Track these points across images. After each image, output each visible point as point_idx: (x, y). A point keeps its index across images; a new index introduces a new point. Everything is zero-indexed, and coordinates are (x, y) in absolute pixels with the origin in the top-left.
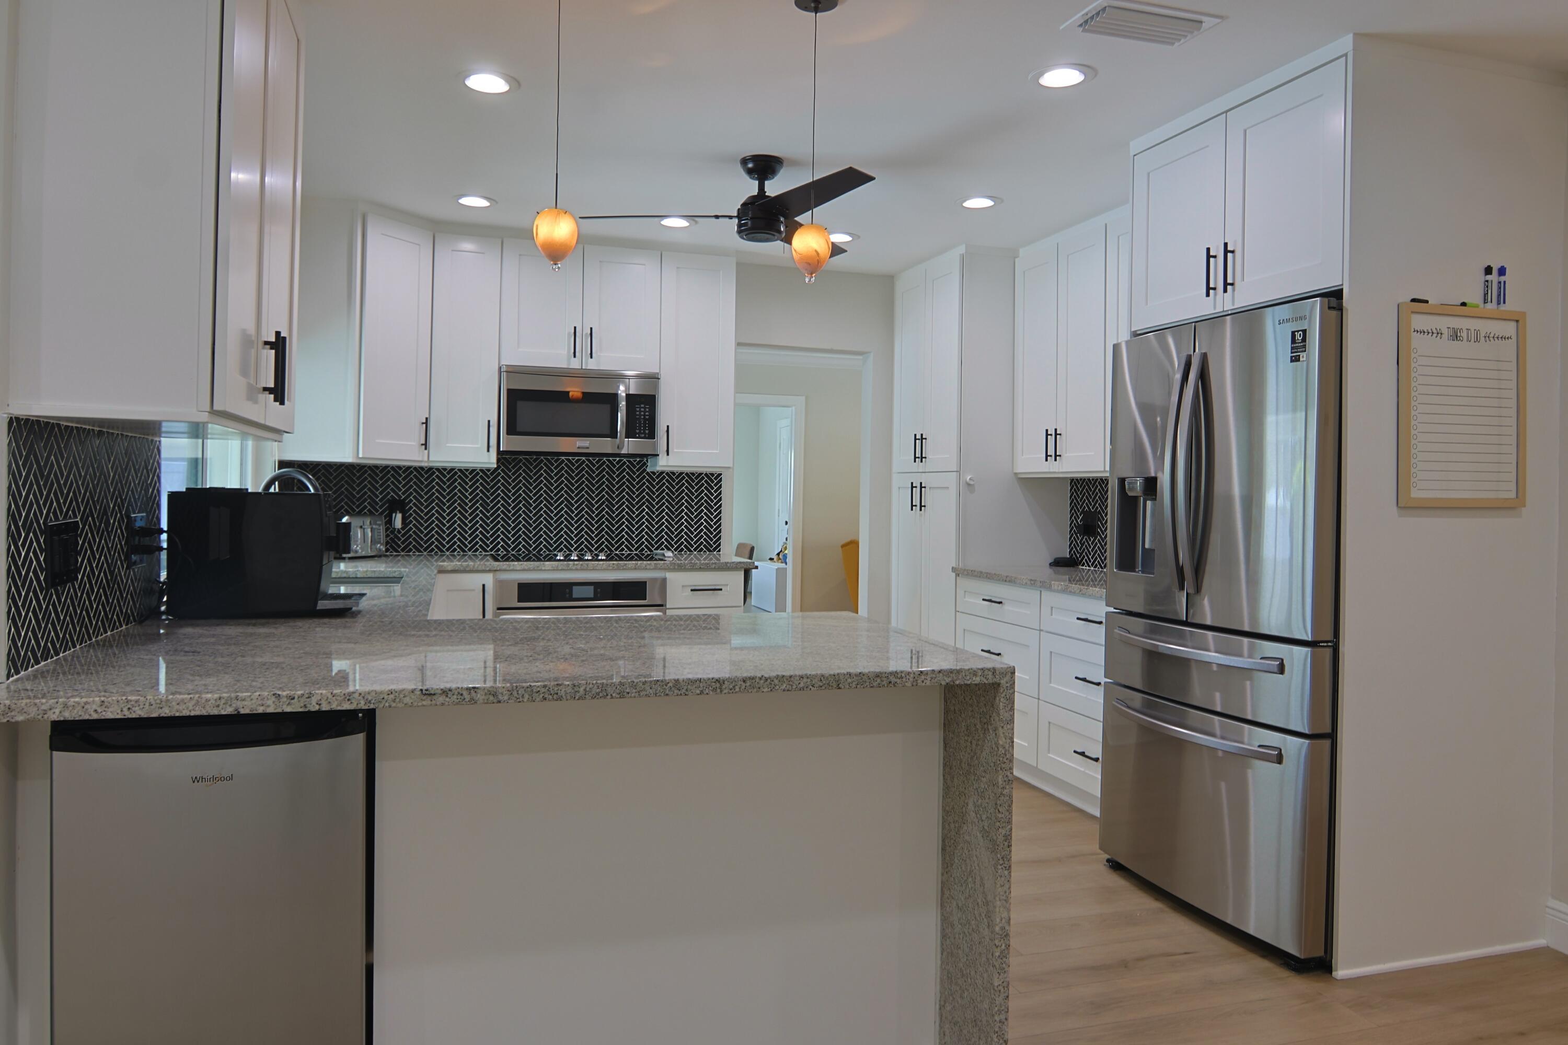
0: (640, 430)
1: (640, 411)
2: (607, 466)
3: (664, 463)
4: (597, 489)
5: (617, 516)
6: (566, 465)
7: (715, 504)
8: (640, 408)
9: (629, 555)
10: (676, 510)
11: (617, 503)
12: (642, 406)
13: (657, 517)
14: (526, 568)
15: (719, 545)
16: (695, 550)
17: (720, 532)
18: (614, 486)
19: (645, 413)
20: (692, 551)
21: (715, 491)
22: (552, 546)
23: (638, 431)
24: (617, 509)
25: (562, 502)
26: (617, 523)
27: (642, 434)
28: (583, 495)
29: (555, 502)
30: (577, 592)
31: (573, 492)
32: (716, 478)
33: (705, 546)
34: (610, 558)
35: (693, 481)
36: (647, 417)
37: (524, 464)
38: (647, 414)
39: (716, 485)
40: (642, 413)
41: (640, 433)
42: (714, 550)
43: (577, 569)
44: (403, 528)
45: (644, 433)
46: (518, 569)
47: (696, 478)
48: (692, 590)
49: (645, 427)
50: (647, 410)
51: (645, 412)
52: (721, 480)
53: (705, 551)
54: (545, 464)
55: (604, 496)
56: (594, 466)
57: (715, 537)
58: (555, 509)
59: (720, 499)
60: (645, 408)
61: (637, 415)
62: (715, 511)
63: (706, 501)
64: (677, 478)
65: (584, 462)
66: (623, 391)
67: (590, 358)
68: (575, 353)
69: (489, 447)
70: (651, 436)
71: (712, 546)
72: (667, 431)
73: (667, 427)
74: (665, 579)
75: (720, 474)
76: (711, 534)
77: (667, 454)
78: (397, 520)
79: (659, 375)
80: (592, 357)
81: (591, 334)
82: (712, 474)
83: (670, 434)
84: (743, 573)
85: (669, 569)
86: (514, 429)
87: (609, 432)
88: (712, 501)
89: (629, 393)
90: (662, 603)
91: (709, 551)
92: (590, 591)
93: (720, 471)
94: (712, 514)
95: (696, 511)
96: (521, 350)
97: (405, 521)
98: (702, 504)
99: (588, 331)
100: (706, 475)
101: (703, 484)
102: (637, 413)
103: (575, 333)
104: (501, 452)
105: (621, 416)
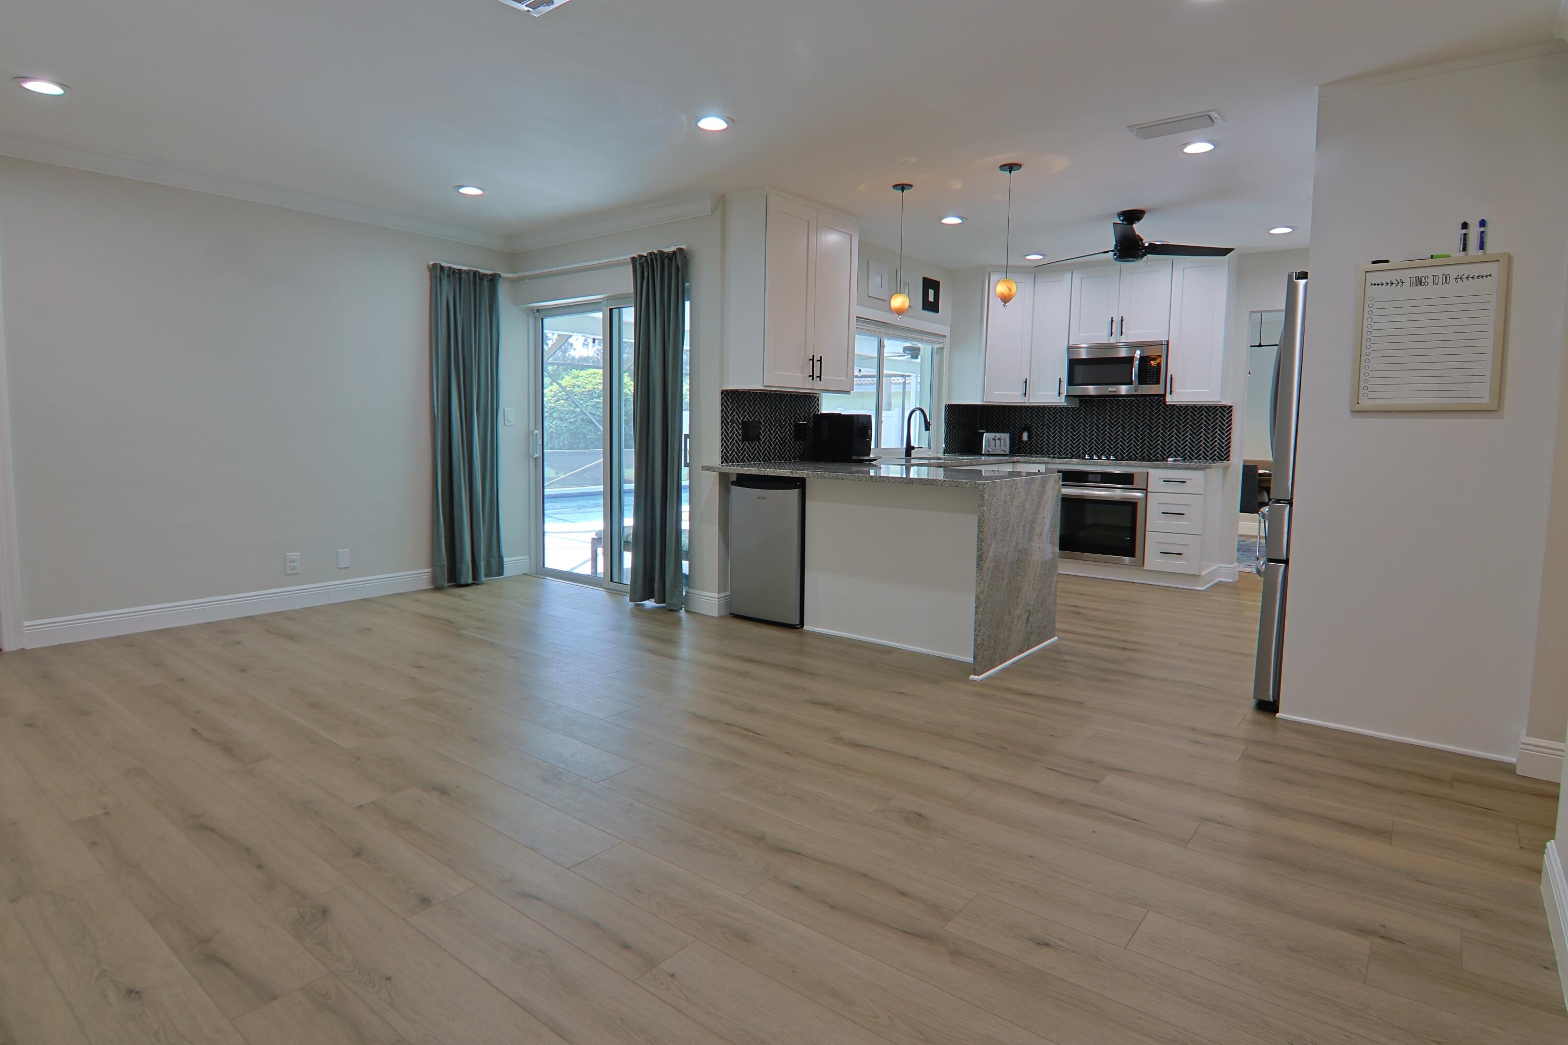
0: (1150, 379)
3: (1169, 400)
5: (1155, 435)
7: (1227, 428)
10: (1197, 431)
11: (1155, 427)
12: (1152, 363)
13: (1183, 436)
14: (1062, 462)
15: (1229, 456)
17: (1229, 448)
18: (1154, 416)
19: (1153, 368)
20: (1207, 460)
21: (1227, 419)
23: (1148, 379)
24: (1155, 431)
28: (1133, 422)
30: (1091, 477)
31: (1126, 420)
32: (1228, 410)
33: (1219, 457)
34: (1117, 459)
35: (1210, 412)
36: (1155, 370)
38: (1155, 368)
39: (1227, 414)
41: (1150, 381)
42: (1225, 459)
43: (1091, 465)
44: (1029, 441)
45: (1153, 381)
46: (1058, 462)
47: (1213, 410)
48: (1164, 481)
49: (1153, 377)
50: (1155, 366)
52: (1231, 411)
53: (1219, 460)
57: (1225, 450)
59: (1231, 424)
62: (1227, 432)
63: (1219, 425)
64: (1198, 409)
65: (1134, 400)
66: (1138, 355)
67: (1121, 335)
68: (1112, 333)
69: (1060, 393)
70: (1158, 382)
71: (1223, 457)
72: (1171, 378)
73: (1171, 376)
74: (1148, 473)
75: (1231, 407)
76: (1223, 448)
77: (1171, 394)
78: (1025, 436)
79: (1168, 342)
80: (1123, 334)
81: (1122, 320)
82: (1225, 407)
83: (1173, 380)
84: (1203, 472)
85: (1150, 467)
86: (1071, 382)
87: (1129, 381)
88: (1224, 425)
89: (1142, 355)
90: (1145, 488)
91: (1221, 460)
92: (1099, 478)
93: (1231, 405)
94: (1224, 434)
95: (1212, 432)
96: (1081, 335)
97: (1030, 437)
98: (1217, 428)
99: (1120, 319)
100: (1221, 407)
101: (1218, 414)
102: (1149, 368)
103: (1112, 321)
104: (1066, 396)
105: (1135, 370)
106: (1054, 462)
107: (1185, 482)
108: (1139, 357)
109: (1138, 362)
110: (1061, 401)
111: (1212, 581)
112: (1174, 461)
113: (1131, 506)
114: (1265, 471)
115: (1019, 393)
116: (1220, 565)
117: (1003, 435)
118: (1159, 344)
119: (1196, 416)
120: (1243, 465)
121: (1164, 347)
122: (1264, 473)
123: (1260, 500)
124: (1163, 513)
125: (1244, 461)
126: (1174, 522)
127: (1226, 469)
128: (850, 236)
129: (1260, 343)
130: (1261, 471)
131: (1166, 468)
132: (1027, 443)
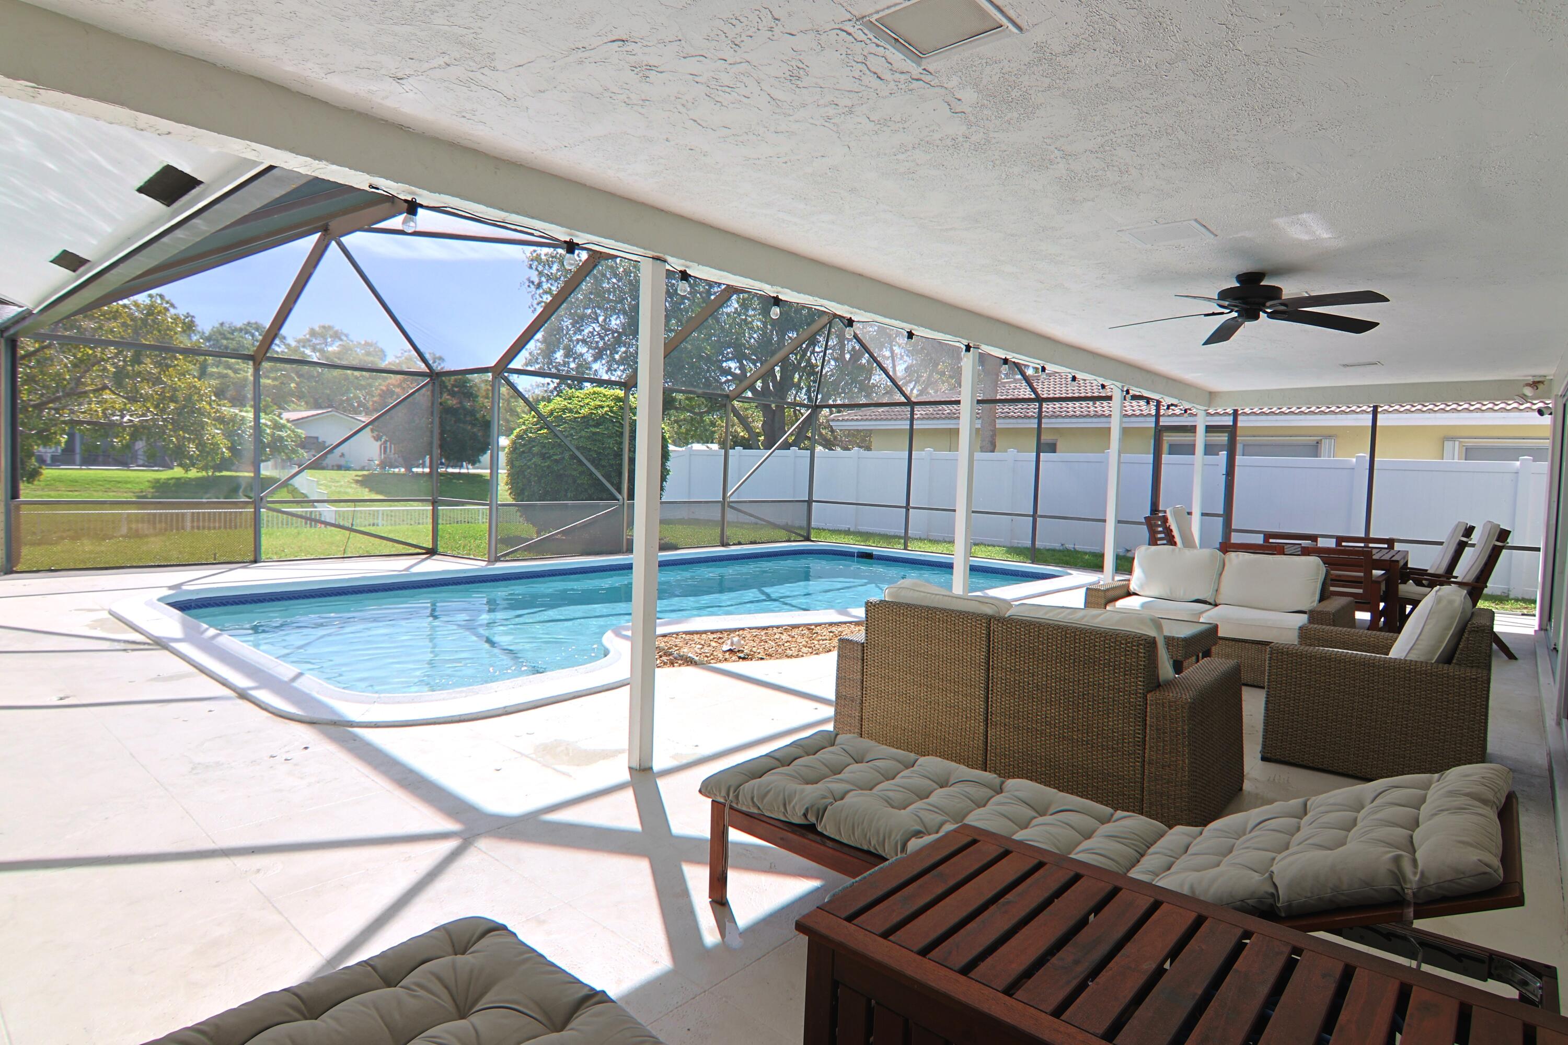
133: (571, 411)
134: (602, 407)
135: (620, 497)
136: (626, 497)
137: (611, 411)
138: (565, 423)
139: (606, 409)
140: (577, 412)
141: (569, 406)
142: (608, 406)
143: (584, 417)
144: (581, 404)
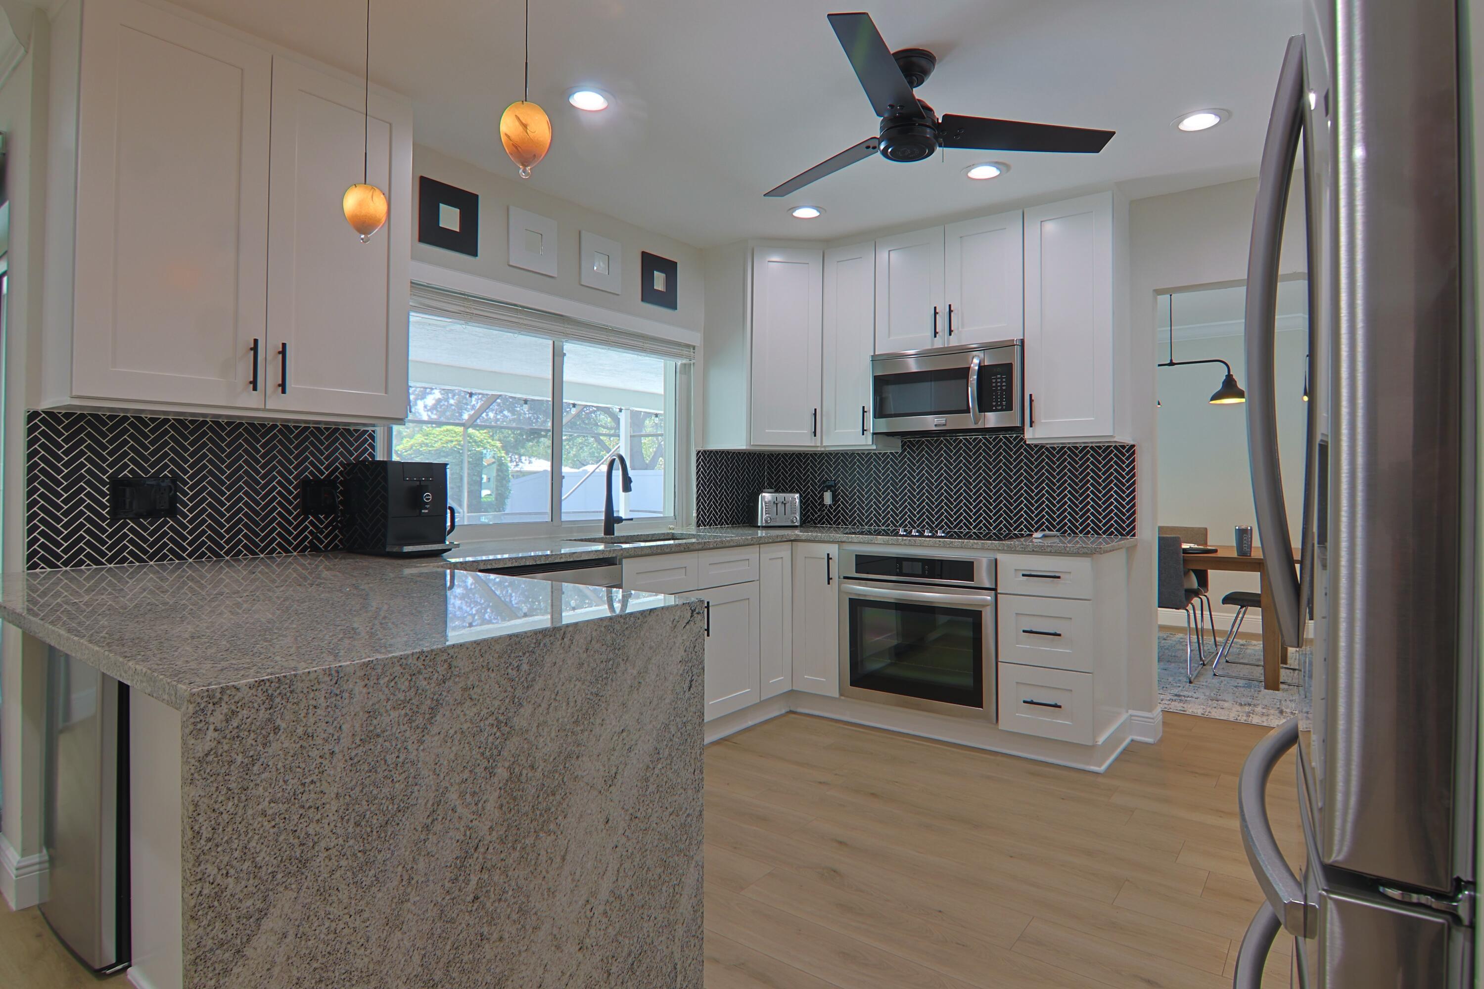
0: (997, 402)
1: (996, 382)
2: (1004, 443)
3: (1031, 435)
4: (994, 467)
5: (1015, 495)
6: (964, 444)
7: (1128, 481)
8: (996, 379)
9: (968, 533)
10: (1081, 488)
11: (1015, 481)
12: (999, 376)
13: (1058, 495)
15: (1134, 528)
16: (1104, 533)
17: (1134, 513)
18: (1012, 464)
19: (1001, 384)
20: (1100, 536)
21: (1127, 466)
22: (952, 524)
23: (994, 403)
24: (1015, 488)
25: (961, 481)
26: (1015, 502)
27: (999, 406)
28: (981, 474)
29: (955, 481)
30: (906, 567)
31: (971, 471)
32: (1127, 451)
33: (1116, 529)
34: (949, 535)
35: (1100, 455)
36: (1004, 388)
37: (926, 445)
38: (1004, 384)
39: (1128, 459)
40: (999, 384)
41: (997, 405)
42: (1128, 534)
43: (905, 545)
44: (834, 505)
45: (1001, 405)
46: (855, 541)
47: (1104, 452)
48: (1023, 575)
49: (1002, 398)
50: (1004, 380)
51: (1002, 382)
52: (1134, 453)
53: (1116, 535)
54: (945, 445)
55: (1001, 474)
56: (991, 444)
57: (1128, 518)
58: (955, 487)
59: (1134, 475)
60: (1002, 378)
61: (994, 387)
62: (1128, 488)
63: (1116, 477)
64: (1080, 452)
65: (981, 440)
66: (976, 364)
67: (950, 334)
68: (936, 333)
69: (864, 430)
70: (1009, 407)
71: (1124, 529)
72: (1031, 401)
73: (1031, 395)
74: (996, 560)
75: (1133, 446)
76: (1124, 515)
77: (1031, 426)
78: (828, 498)
79: (1023, 341)
80: (952, 334)
81: (950, 311)
82: (1123, 447)
83: (1034, 404)
84: (1088, 559)
85: (1003, 551)
86: (880, 413)
87: (965, 408)
88: (1124, 478)
89: (982, 364)
90: (994, 587)
91: (1122, 535)
92: (918, 568)
93: (1132, 443)
94: (1124, 492)
95: (1104, 488)
96: (891, 338)
97: (834, 498)
98: (1112, 481)
99: (948, 310)
100: (1115, 447)
101: (1112, 459)
102: (994, 385)
103: (936, 313)
104: (874, 434)
105: (972, 390)
106: (850, 540)
107: (1059, 577)
108: (977, 368)
109: (975, 377)
110: (866, 442)
111: (1121, 743)
112: (1045, 536)
113: (974, 617)
114: (1192, 545)
115: (807, 430)
116: (1131, 712)
117: (789, 496)
118: (1009, 345)
119: (1077, 463)
120: (1159, 538)
121: (1017, 349)
122: (1191, 549)
123: (1187, 586)
124: (1024, 631)
125: (1161, 529)
126: (1044, 646)
127: (1131, 550)
128: (388, 125)
129: (1171, 360)
130: (1185, 546)
131: (1025, 551)
132: (832, 508)
133: (427, 445)
134: (452, 441)
135: (461, 511)
136: (466, 509)
137: (459, 445)
138: (421, 454)
139: (454, 443)
140: (432, 446)
141: (425, 441)
142: (457, 440)
143: (437, 450)
144: (436, 439)
